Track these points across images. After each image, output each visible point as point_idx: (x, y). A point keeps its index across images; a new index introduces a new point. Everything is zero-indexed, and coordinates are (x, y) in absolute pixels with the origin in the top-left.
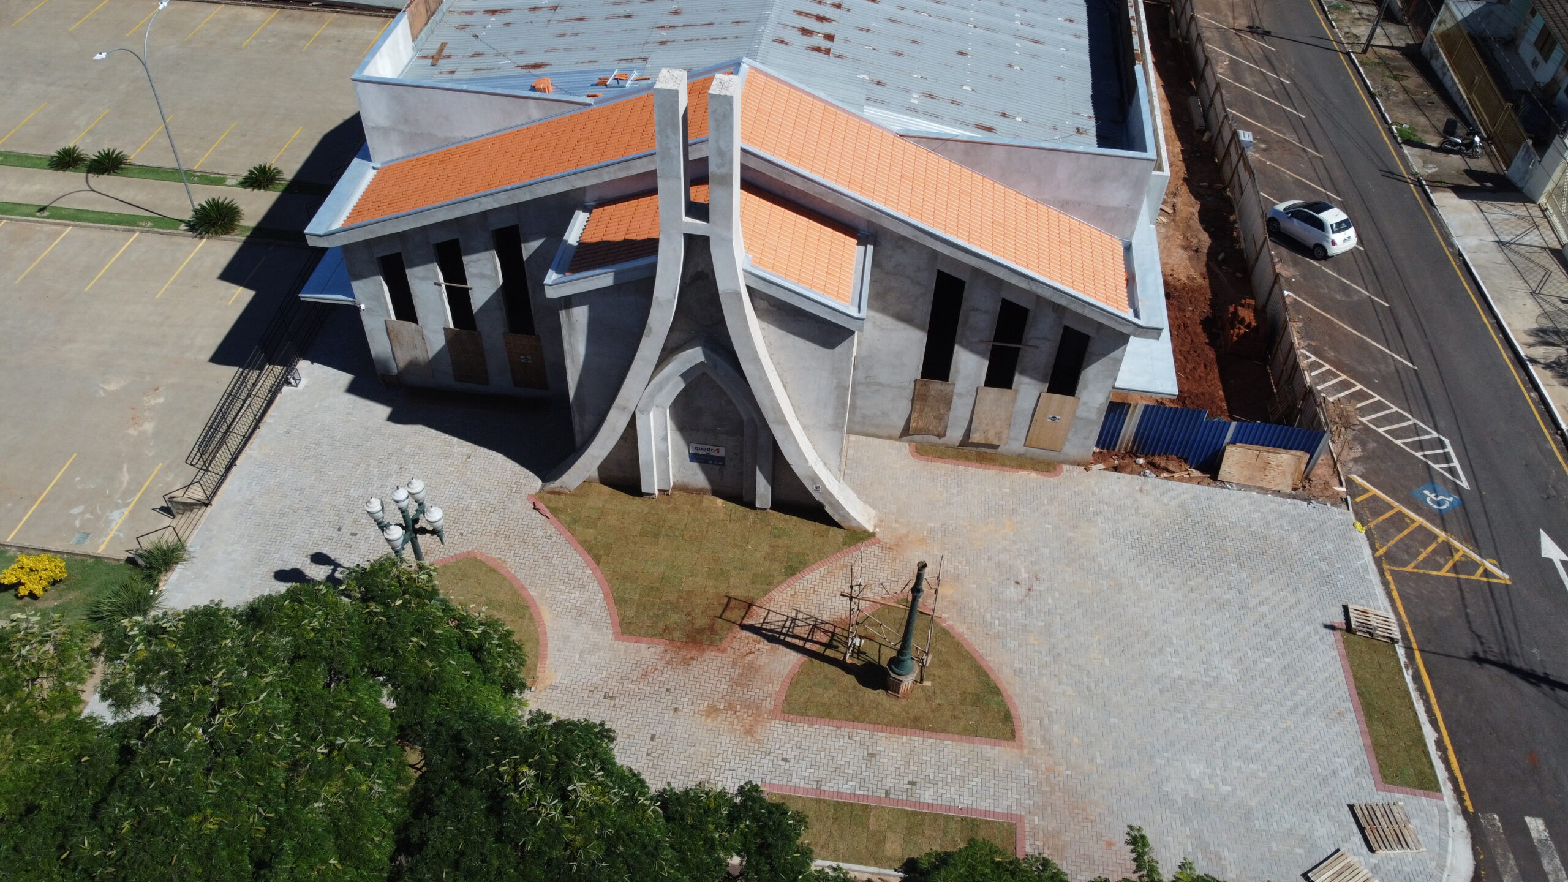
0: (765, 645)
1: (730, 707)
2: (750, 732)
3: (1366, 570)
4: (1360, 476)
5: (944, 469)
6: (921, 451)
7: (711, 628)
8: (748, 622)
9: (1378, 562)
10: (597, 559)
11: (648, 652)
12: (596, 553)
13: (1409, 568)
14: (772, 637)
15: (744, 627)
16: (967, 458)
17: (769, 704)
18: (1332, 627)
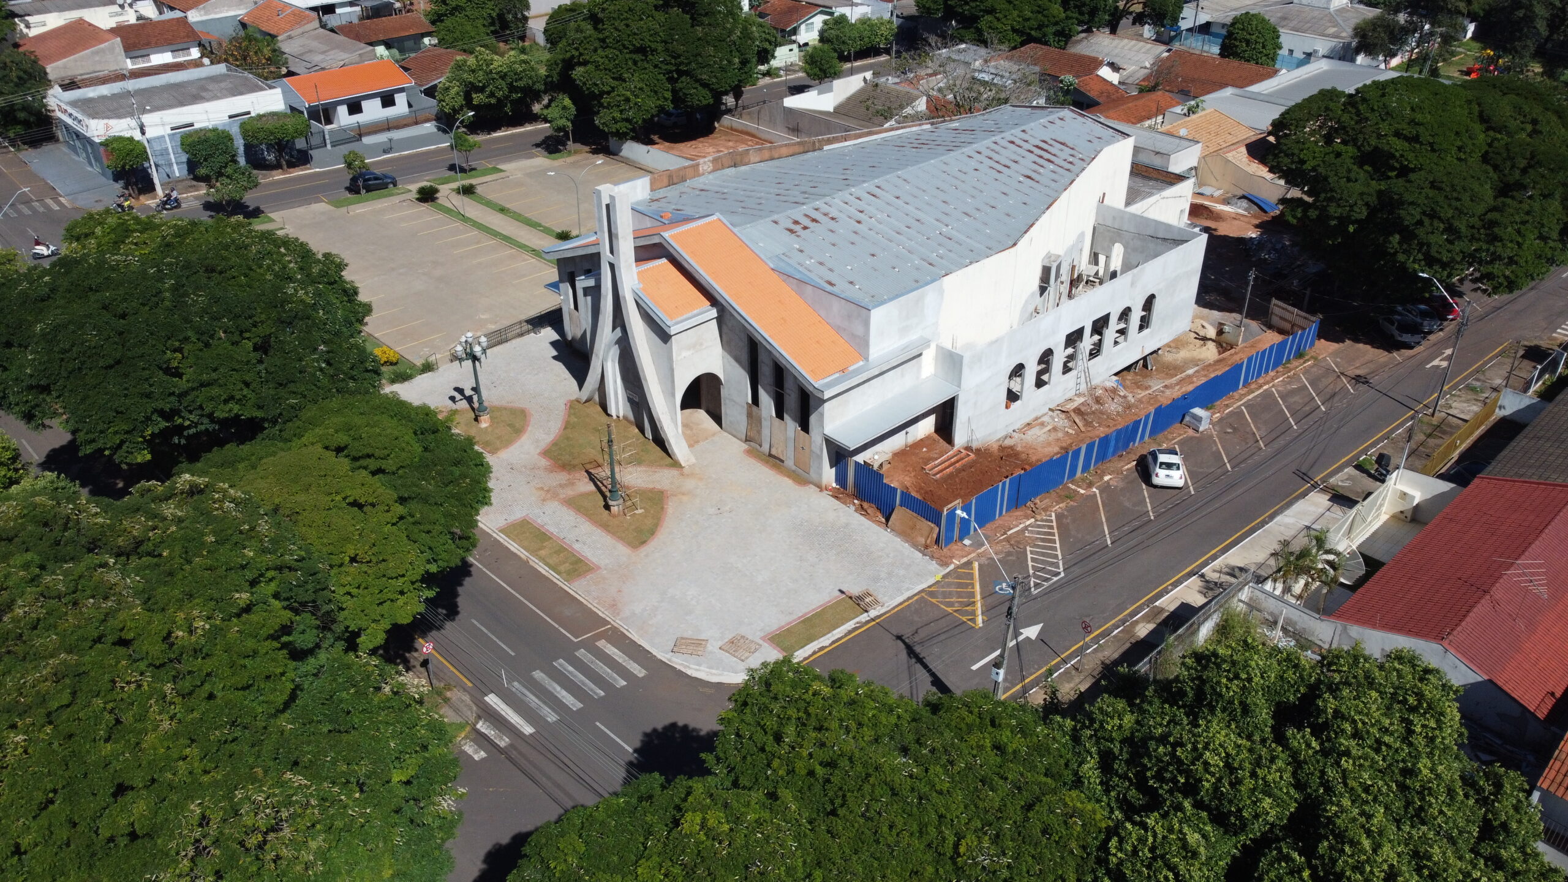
0: (587, 480)
1: (548, 491)
2: (544, 500)
3: (908, 589)
4: (980, 565)
5: (752, 461)
6: (750, 453)
7: (574, 466)
8: (592, 471)
9: (923, 591)
10: (565, 428)
11: (544, 462)
12: (567, 426)
13: (934, 600)
14: (592, 478)
15: (587, 471)
16: (767, 462)
17: (562, 496)
18: (842, 592)
